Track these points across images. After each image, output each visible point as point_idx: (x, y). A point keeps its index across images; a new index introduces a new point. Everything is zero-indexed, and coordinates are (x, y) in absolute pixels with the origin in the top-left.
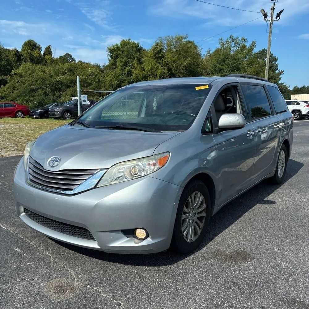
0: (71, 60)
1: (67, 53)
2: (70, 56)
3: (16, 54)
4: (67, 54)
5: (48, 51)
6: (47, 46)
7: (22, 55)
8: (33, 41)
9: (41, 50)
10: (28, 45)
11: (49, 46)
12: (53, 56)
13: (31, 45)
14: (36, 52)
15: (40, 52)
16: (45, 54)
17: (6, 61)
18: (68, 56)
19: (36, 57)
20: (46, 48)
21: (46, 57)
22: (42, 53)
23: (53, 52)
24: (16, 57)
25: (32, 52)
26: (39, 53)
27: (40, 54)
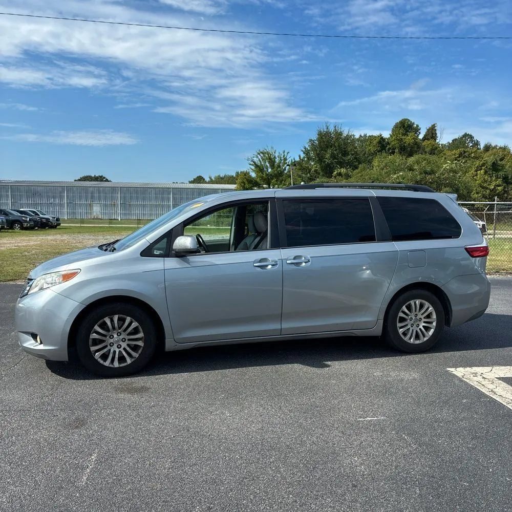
0: (471, 145)
1: (466, 133)
2: (471, 137)
3: (379, 142)
4: (466, 135)
5: (432, 133)
6: (430, 126)
7: (388, 143)
8: (408, 120)
9: (420, 133)
10: (400, 127)
11: (434, 124)
12: (437, 141)
13: (404, 126)
14: (409, 138)
15: (418, 136)
16: (425, 138)
17: (353, 155)
18: (467, 138)
19: (409, 144)
20: (428, 128)
21: (426, 143)
22: (421, 137)
23: (438, 135)
24: (378, 147)
25: (403, 137)
26: (413, 139)
27: (416, 138)
